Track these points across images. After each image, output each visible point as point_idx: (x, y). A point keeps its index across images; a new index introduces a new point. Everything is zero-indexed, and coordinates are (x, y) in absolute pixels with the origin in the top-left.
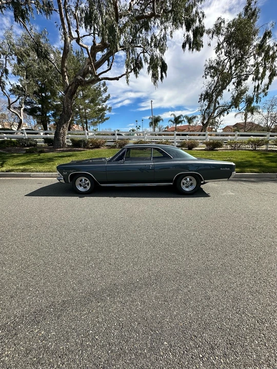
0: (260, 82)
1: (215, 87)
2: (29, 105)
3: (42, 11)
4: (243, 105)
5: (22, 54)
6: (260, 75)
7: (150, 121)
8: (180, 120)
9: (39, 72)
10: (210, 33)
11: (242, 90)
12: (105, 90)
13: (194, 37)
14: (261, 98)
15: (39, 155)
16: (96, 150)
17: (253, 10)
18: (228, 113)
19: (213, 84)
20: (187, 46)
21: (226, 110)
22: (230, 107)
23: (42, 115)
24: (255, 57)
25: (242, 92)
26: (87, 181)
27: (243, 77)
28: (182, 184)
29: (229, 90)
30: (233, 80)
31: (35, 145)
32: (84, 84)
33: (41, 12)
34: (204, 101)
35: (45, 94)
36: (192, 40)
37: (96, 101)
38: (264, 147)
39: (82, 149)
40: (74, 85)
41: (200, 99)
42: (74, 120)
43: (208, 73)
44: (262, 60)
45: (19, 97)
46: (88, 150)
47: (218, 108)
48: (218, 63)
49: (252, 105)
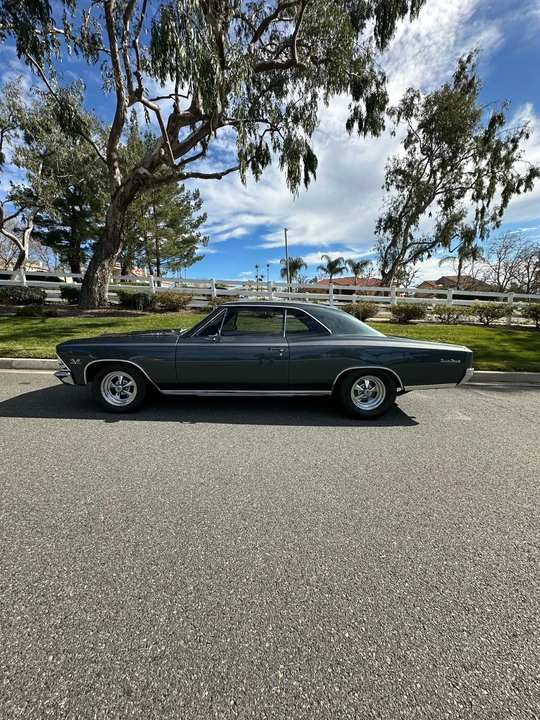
0: (485, 203)
1: (405, 207)
2: (47, 226)
3: (78, 49)
4: (456, 243)
5: (34, 128)
6: (485, 191)
7: (283, 266)
8: (338, 267)
9: (69, 164)
10: (393, 113)
11: (455, 215)
12: (198, 206)
13: (367, 110)
14: (489, 231)
15: (43, 322)
16: (170, 315)
17: (469, 78)
18: (429, 256)
19: (402, 202)
20: (356, 125)
21: (426, 250)
22: (433, 244)
23: (72, 245)
24: (475, 159)
25: (455, 219)
26: (129, 380)
27: (456, 192)
28: (353, 395)
29: (430, 214)
30: (438, 197)
31: (40, 301)
32: (152, 183)
33: (76, 51)
34: (385, 231)
35: (81, 207)
36: (365, 115)
37: (179, 224)
38: (503, 321)
39: (140, 312)
40: (130, 185)
41: (377, 228)
42: (133, 258)
43: (392, 181)
44: (487, 165)
45: (23, 208)
46: (152, 315)
47: (410, 245)
48: (410, 165)
49: (473, 245)
